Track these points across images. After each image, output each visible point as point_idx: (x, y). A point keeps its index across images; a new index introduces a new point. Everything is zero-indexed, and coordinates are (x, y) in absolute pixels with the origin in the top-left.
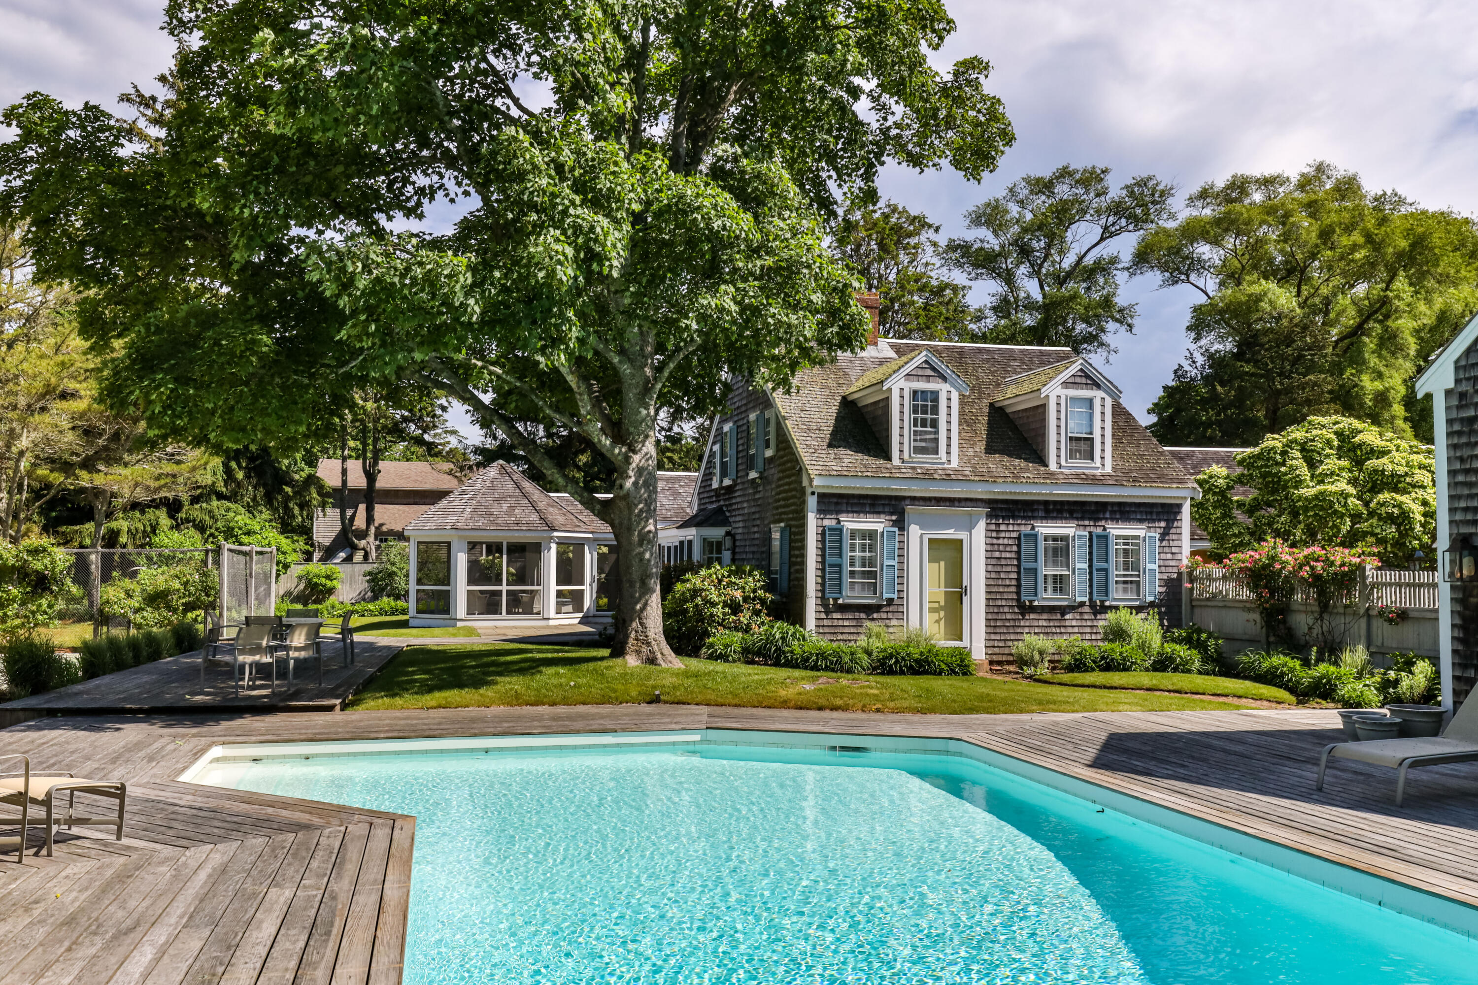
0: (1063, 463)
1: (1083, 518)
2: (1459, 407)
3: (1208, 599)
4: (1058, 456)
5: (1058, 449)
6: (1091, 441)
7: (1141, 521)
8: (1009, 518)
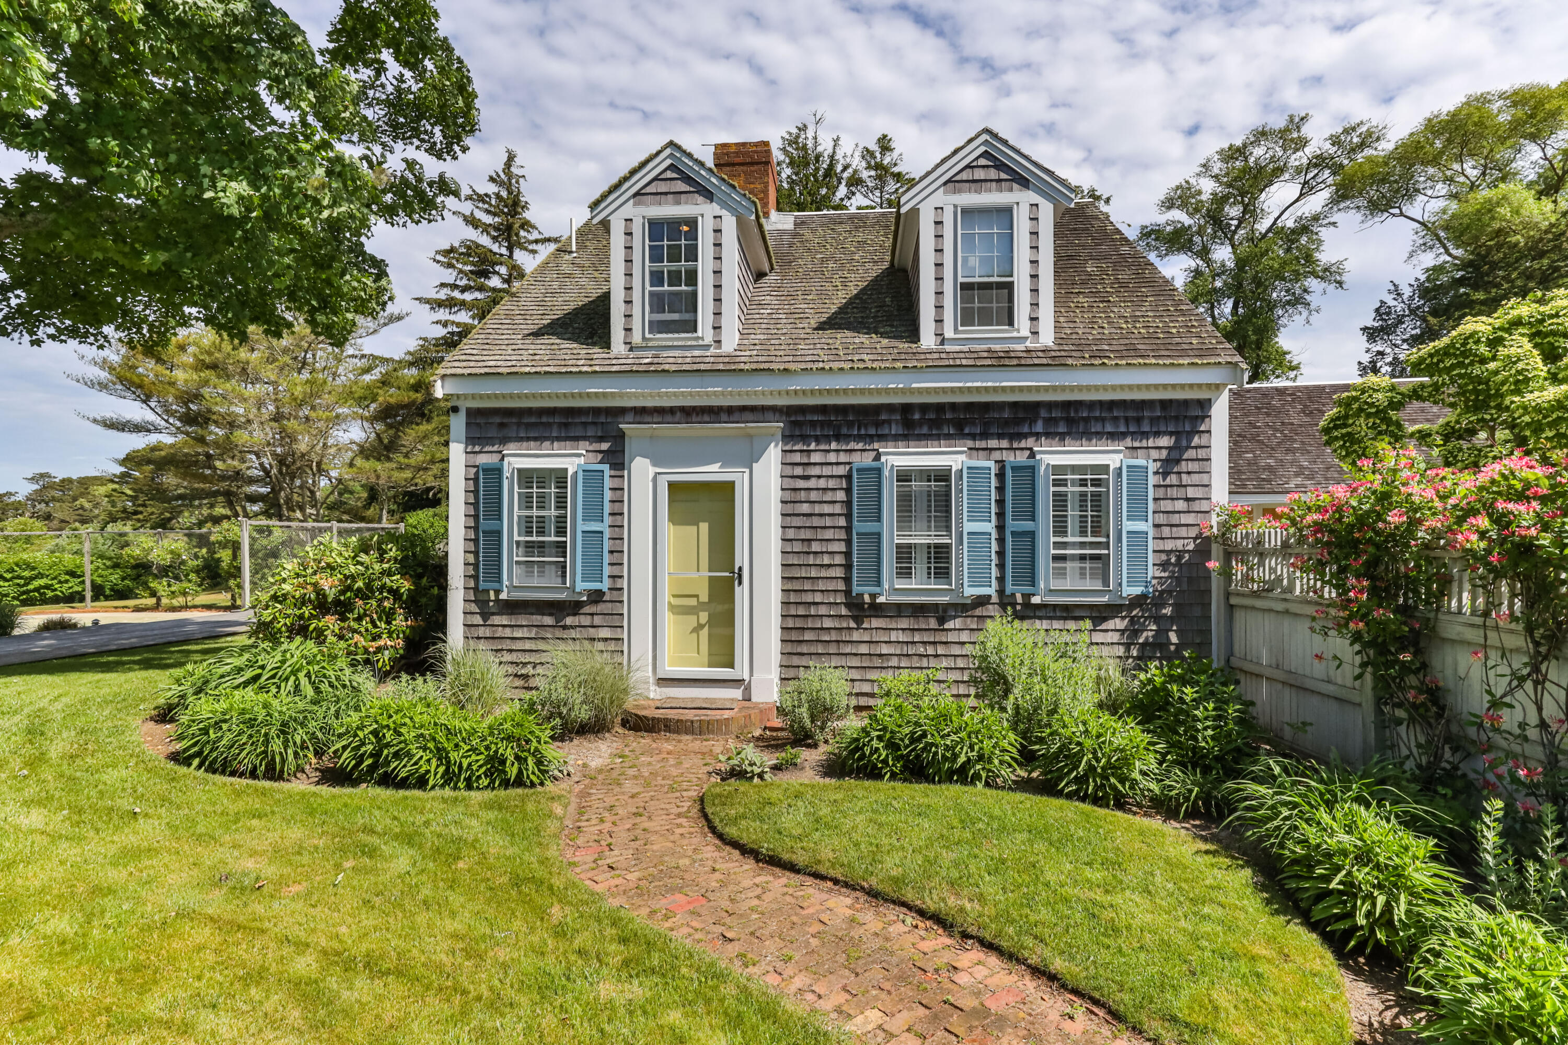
0: (949, 333)
1: (985, 436)
3: (1255, 594)
4: (939, 321)
5: (939, 307)
6: (1008, 287)
7: (1114, 436)
8: (828, 439)
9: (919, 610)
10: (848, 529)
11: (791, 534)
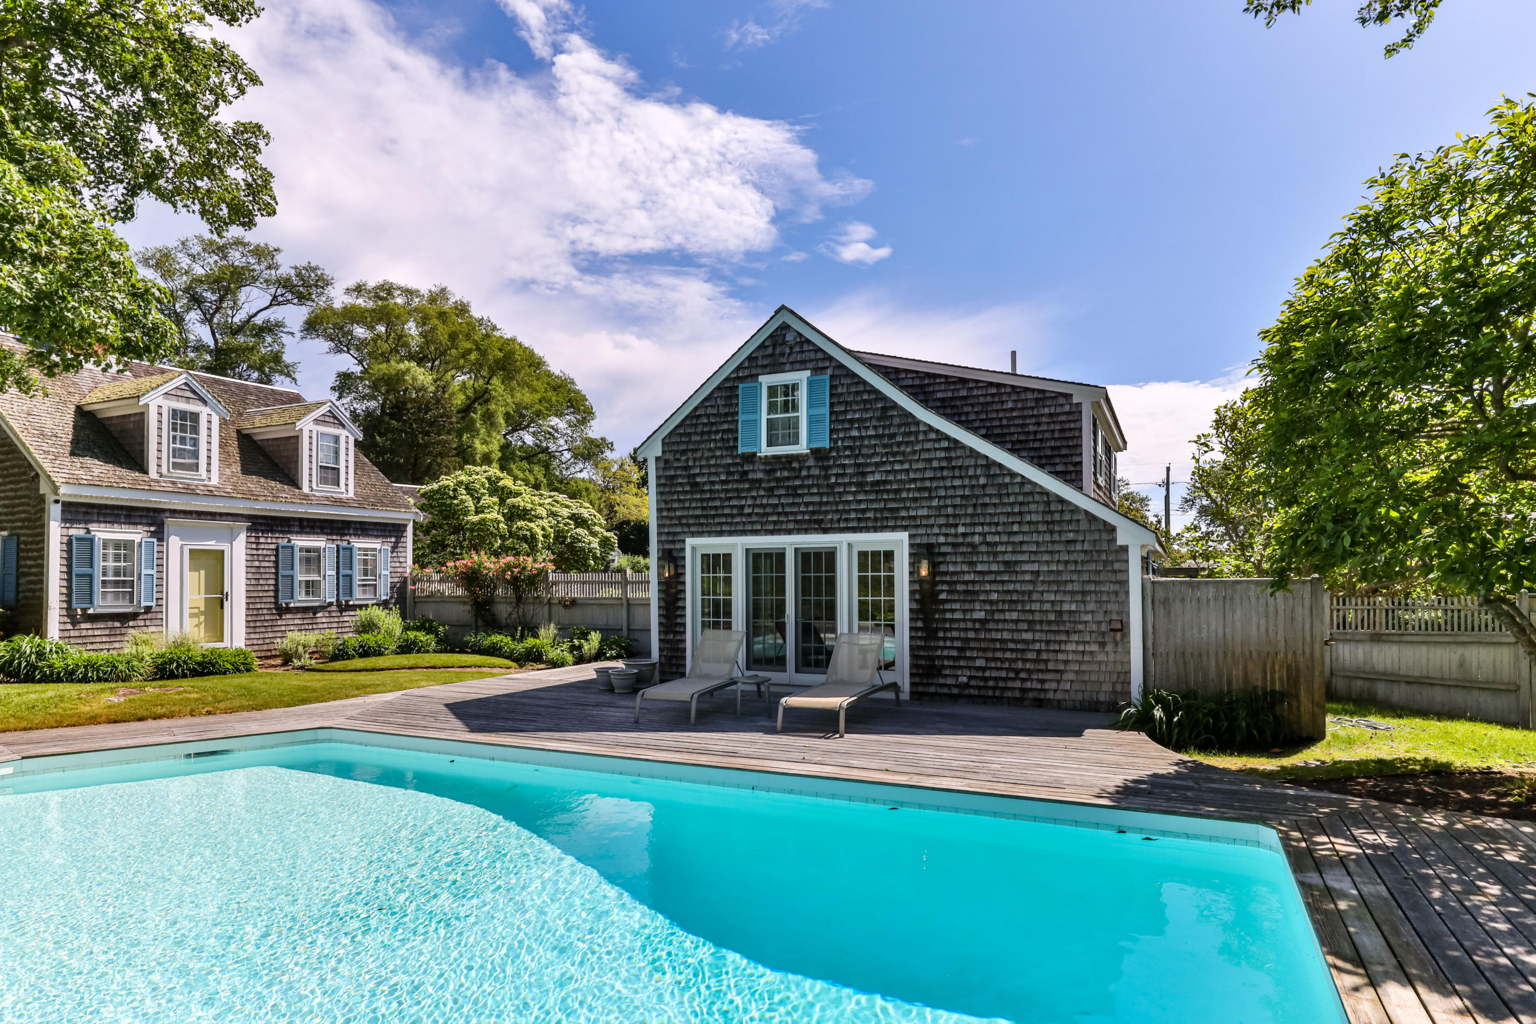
0: (314, 487)
1: (331, 534)
2: (665, 469)
3: (428, 597)
4: (310, 481)
5: (310, 475)
6: (337, 470)
7: (377, 537)
8: (268, 532)
9: (305, 610)
10: (276, 574)
11: (250, 576)
